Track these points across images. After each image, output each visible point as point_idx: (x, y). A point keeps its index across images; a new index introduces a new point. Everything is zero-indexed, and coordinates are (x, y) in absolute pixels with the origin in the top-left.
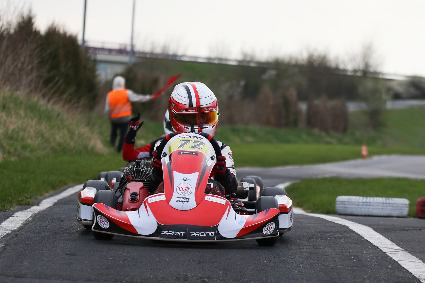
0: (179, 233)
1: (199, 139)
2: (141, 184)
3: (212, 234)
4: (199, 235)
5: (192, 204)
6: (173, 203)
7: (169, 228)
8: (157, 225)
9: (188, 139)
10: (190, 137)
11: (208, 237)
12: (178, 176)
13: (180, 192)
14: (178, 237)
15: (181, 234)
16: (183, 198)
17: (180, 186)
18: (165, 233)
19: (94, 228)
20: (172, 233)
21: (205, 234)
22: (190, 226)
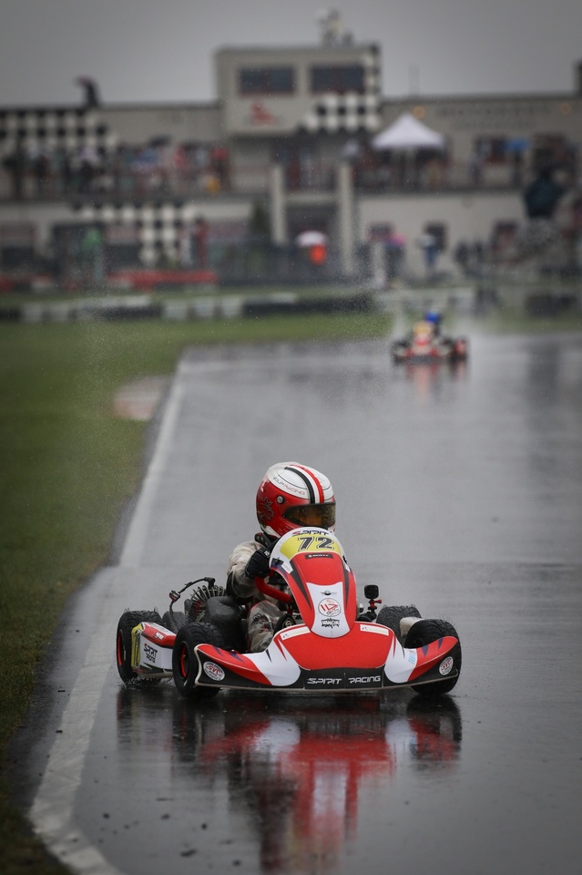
0: (333, 681)
1: (323, 534)
3: (377, 679)
4: (360, 681)
6: (318, 629)
7: (317, 674)
8: (299, 672)
9: (309, 536)
10: (310, 532)
11: (372, 684)
13: (325, 613)
14: (331, 686)
15: (336, 681)
16: (330, 620)
17: (323, 604)
18: (313, 681)
20: (323, 681)
21: (369, 679)
22: (345, 669)
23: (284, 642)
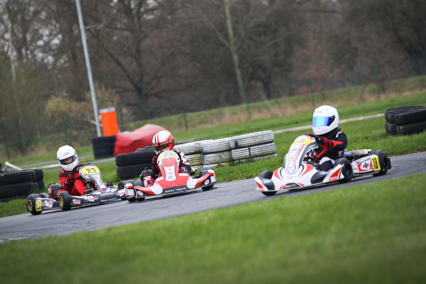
0: (172, 191)
2: (150, 177)
3: (185, 188)
4: (180, 190)
5: (174, 178)
6: (167, 179)
7: (167, 189)
8: (162, 189)
9: (167, 153)
11: (183, 190)
12: (166, 169)
13: (169, 175)
14: (171, 192)
16: (170, 176)
17: (168, 172)
18: (166, 192)
19: (137, 197)
20: (169, 191)
21: (182, 189)
22: (175, 187)
23: (158, 182)
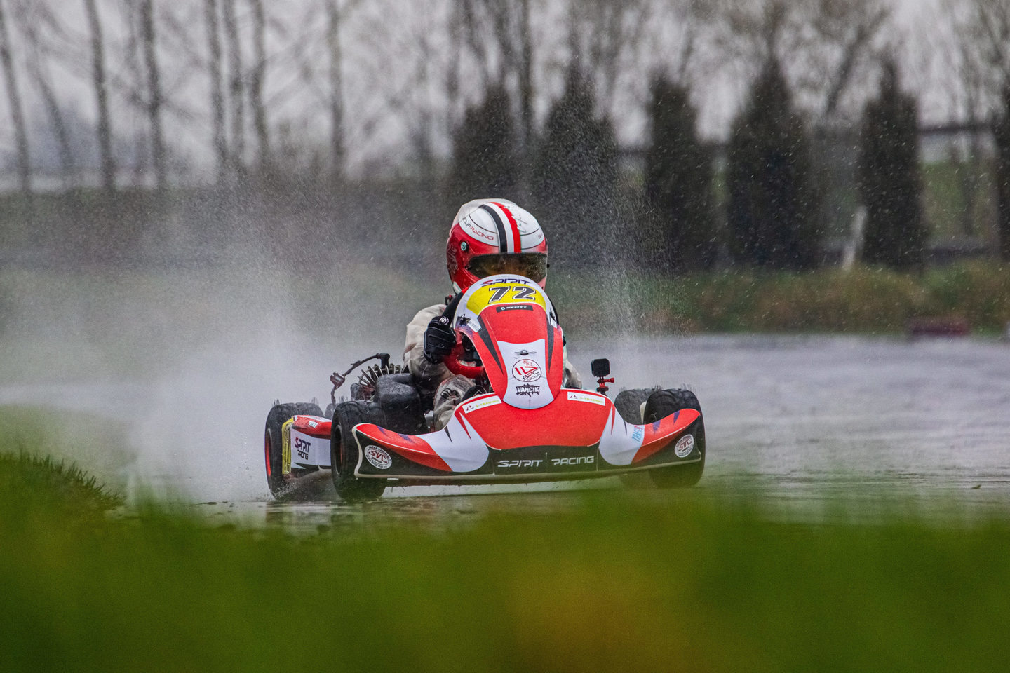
0: (531, 463)
1: (522, 283)
3: (589, 460)
4: (567, 463)
6: (511, 398)
7: (511, 454)
8: (488, 452)
9: (503, 285)
10: (504, 281)
11: (583, 467)
13: (520, 378)
14: (529, 470)
15: (535, 463)
16: (527, 386)
17: (518, 366)
18: (505, 464)
19: (359, 471)
20: (518, 463)
21: (578, 460)
22: (549, 448)
23: (467, 416)
